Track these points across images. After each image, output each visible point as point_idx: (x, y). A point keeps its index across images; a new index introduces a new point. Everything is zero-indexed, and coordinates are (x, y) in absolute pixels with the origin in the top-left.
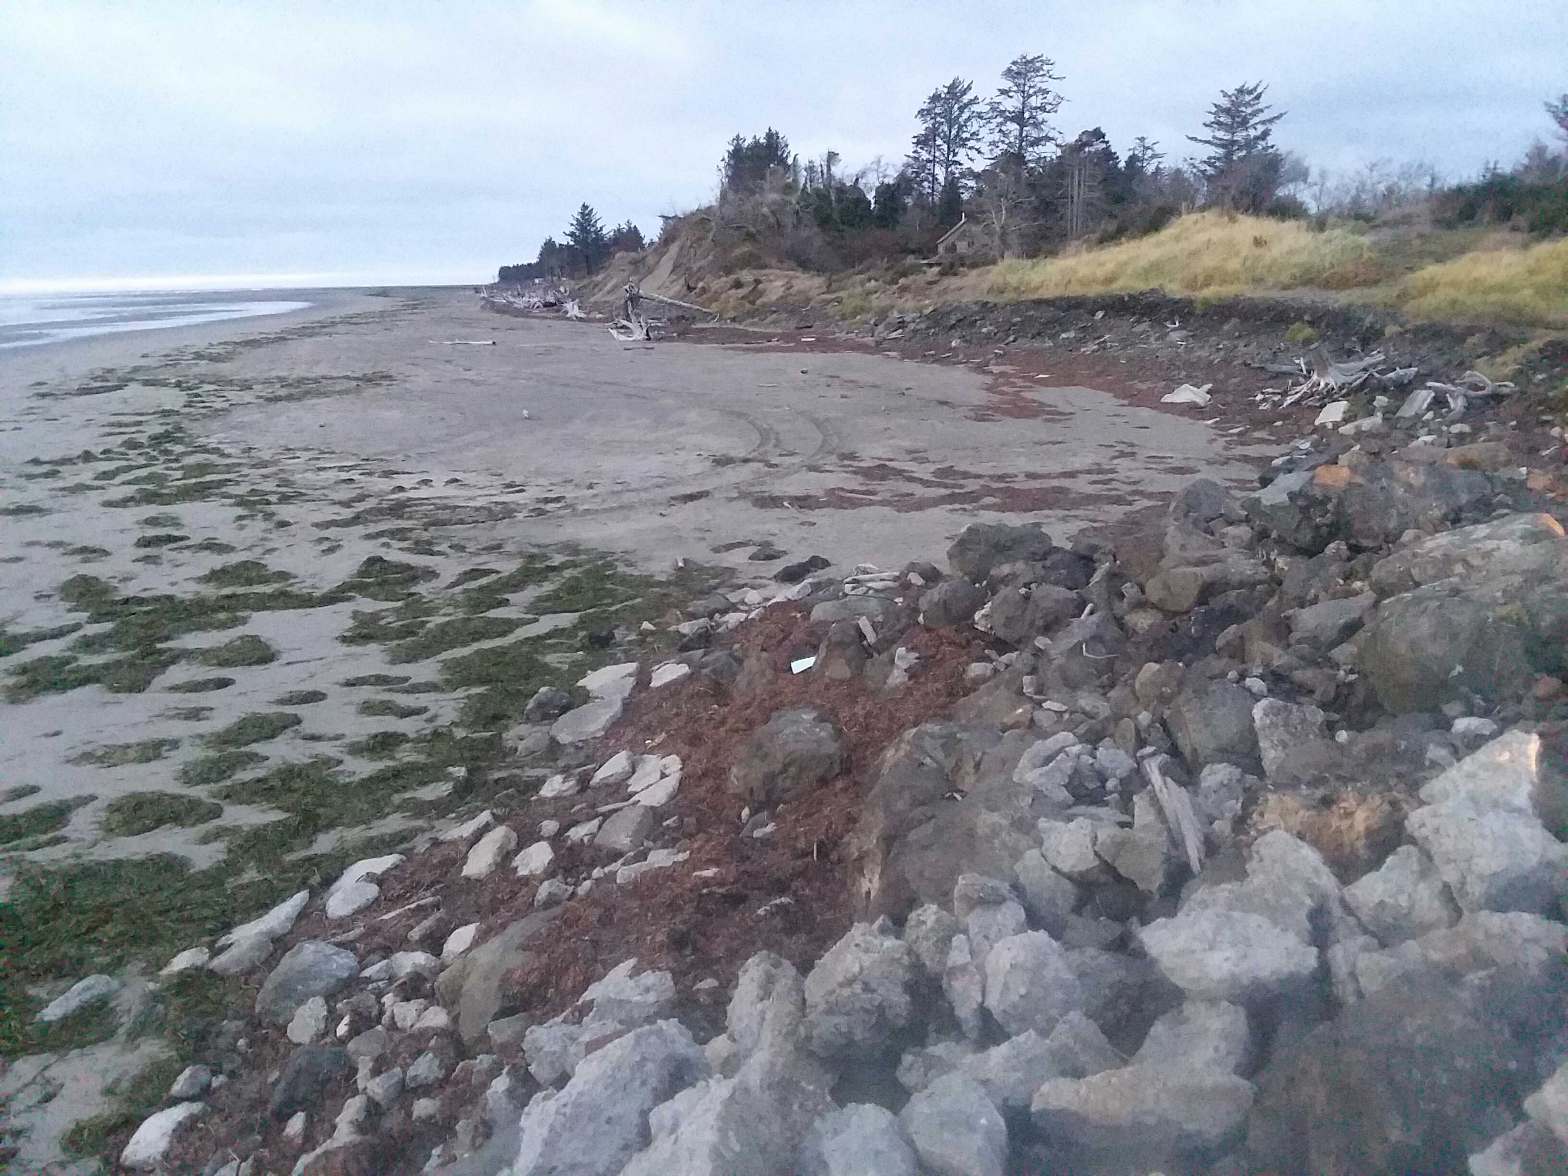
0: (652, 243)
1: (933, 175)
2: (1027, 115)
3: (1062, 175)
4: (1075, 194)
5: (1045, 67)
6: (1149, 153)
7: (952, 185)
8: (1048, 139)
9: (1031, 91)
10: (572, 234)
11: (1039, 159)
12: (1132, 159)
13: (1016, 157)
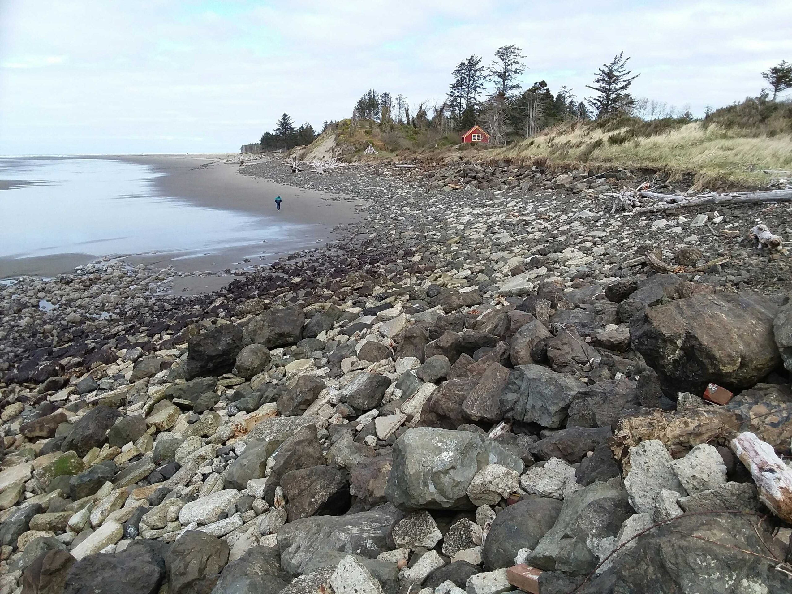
0: (319, 134)
1: (460, 103)
2: (507, 74)
3: (524, 104)
4: (531, 114)
5: (517, 51)
6: (568, 94)
7: (470, 109)
8: (517, 87)
9: (509, 63)
10: (278, 129)
11: (513, 96)
12: (560, 97)
13: (501, 95)
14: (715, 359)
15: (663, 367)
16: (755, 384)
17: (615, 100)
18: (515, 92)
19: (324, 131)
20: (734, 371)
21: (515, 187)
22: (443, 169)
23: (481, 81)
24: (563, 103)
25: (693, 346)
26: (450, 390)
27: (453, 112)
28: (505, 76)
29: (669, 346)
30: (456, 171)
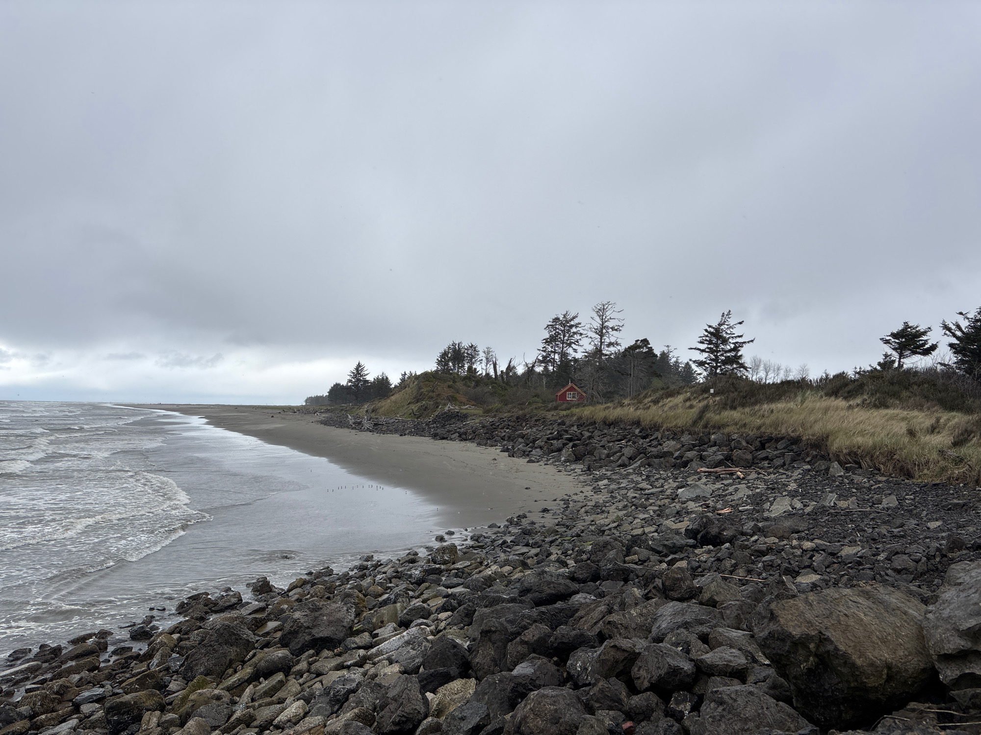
0: (396, 387)
1: (554, 359)
2: (604, 331)
3: (625, 363)
4: (632, 373)
6: (672, 354)
7: (565, 366)
8: (617, 344)
9: (606, 319)
10: (350, 381)
11: (611, 354)
12: (665, 356)
13: (598, 352)
14: (857, 668)
15: (795, 677)
16: (907, 704)
17: (724, 363)
18: (612, 349)
19: (400, 384)
20: (880, 684)
21: (616, 453)
22: (534, 430)
23: (577, 337)
24: (668, 363)
25: (828, 652)
26: (540, 703)
27: (546, 368)
28: (602, 333)
29: (801, 651)
30: (549, 432)
